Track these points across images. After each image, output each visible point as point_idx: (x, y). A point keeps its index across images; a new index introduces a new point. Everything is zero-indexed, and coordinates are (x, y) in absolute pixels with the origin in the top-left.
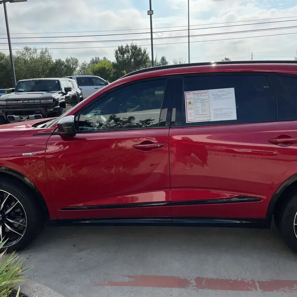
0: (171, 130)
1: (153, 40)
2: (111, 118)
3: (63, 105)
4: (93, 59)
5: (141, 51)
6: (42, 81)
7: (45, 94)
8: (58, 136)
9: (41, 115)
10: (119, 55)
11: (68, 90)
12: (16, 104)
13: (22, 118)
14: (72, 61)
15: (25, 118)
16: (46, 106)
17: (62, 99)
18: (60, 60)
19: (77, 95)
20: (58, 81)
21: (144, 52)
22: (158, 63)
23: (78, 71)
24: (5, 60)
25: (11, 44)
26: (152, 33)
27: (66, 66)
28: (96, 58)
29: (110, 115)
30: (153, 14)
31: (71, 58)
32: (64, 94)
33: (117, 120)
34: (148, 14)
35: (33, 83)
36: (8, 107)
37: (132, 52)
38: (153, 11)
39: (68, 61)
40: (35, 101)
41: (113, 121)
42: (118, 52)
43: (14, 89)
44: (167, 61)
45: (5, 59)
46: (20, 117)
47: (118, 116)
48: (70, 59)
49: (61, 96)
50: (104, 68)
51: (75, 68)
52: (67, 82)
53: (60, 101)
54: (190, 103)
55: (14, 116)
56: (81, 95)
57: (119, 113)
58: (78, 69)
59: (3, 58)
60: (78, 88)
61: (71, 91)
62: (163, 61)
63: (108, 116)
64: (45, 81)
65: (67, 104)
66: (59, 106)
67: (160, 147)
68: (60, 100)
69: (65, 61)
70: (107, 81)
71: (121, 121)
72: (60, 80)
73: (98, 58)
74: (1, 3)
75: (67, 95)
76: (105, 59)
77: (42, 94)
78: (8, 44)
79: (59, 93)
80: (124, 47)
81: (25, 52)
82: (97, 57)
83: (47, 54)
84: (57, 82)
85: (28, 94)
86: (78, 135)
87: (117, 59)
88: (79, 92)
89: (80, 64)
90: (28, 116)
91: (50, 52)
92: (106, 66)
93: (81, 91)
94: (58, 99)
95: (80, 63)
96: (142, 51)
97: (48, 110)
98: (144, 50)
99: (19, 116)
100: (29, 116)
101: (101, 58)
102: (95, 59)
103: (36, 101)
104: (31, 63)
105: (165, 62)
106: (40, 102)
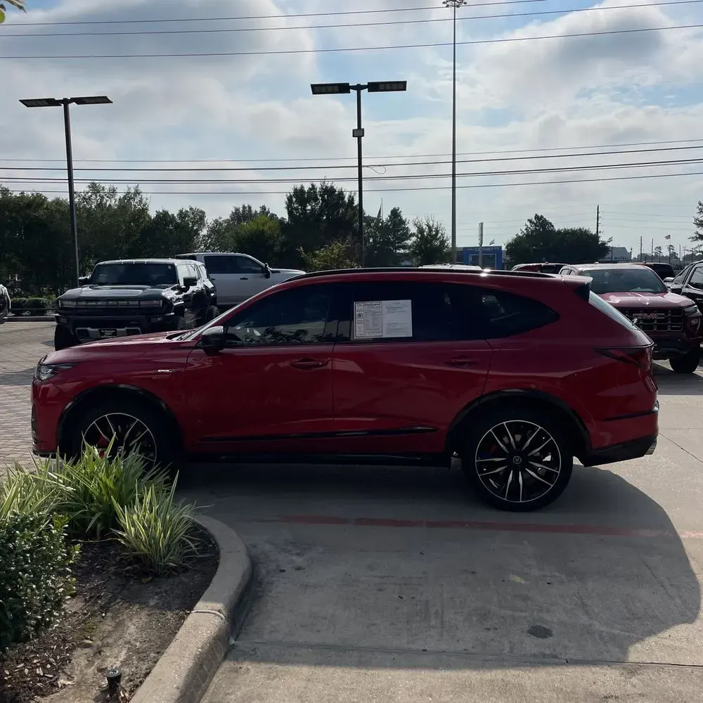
0: (336, 346)
1: (363, 182)
2: (268, 332)
3: (180, 310)
4: (237, 210)
5: (343, 198)
6: (143, 264)
7: (149, 290)
8: (202, 351)
9: (139, 329)
10: (296, 205)
11: (190, 282)
12: (94, 307)
13: (103, 334)
14: (192, 216)
15: (108, 332)
16: (151, 312)
17: (178, 300)
18: (165, 213)
19: (205, 293)
20: (173, 265)
21: (349, 200)
22: (382, 223)
23: (204, 236)
24: (47, 208)
25: (74, 181)
26: (360, 166)
27: (177, 226)
28: (244, 207)
29: (266, 328)
30: (363, 136)
31: (191, 209)
32: (182, 290)
33: (276, 335)
34: (353, 136)
35: (121, 270)
36: (79, 311)
37: (323, 200)
38: (363, 129)
39: (182, 214)
40: (119, 302)
41: (270, 336)
42: (294, 200)
43: (88, 277)
44: (404, 219)
45: (45, 206)
46: (100, 332)
47: (279, 328)
48: (187, 211)
49: (176, 294)
50: (263, 232)
51: (197, 230)
52: (187, 267)
53: (175, 304)
54: (360, 315)
55: (89, 329)
56: (213, 292)
57: (279, 325)
58: (204, 232)
59: (42, 204)
60: (208, 277)
61: (195, 284)
62: (395, 218)
63: (264, 329)
64: (148, 264)
65: (186, 310)
66: (172, 314)
67: (321, 366)
68: (175, 302)
69: (175, 215)
70: (266, 265)
71: (284, 336)
72: (176, 264)
73: (250, 208)
74: (60, 105)
75: (188, 292)
76: (265, 209)
77: (143, 289)
78: (67, 181)
79: (173, 289)
80: (306, 189)
81: (90, 194)
82: (246, 205)
83: (137, 199)
84: (170, 267)
85: (112, 288)
86: (226, 350)
87: (290, 213)
88: (210, 285)
89: (209, 222)
90: (116, 331)
91: (144, 196)
92: (266, 228)
93: (212, 283)
94: (171, 299)
95: (209, 220)
96: (346, 200)
97: (153, 320)
98: (350, 196)
99: (97, 330)
100: (118, 330)
101: (256, 208)
102: (241, 210)
103: (131, 303)
104: (102, 217)
105: (399, 220)
106: (139, 305)
